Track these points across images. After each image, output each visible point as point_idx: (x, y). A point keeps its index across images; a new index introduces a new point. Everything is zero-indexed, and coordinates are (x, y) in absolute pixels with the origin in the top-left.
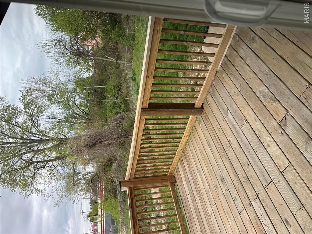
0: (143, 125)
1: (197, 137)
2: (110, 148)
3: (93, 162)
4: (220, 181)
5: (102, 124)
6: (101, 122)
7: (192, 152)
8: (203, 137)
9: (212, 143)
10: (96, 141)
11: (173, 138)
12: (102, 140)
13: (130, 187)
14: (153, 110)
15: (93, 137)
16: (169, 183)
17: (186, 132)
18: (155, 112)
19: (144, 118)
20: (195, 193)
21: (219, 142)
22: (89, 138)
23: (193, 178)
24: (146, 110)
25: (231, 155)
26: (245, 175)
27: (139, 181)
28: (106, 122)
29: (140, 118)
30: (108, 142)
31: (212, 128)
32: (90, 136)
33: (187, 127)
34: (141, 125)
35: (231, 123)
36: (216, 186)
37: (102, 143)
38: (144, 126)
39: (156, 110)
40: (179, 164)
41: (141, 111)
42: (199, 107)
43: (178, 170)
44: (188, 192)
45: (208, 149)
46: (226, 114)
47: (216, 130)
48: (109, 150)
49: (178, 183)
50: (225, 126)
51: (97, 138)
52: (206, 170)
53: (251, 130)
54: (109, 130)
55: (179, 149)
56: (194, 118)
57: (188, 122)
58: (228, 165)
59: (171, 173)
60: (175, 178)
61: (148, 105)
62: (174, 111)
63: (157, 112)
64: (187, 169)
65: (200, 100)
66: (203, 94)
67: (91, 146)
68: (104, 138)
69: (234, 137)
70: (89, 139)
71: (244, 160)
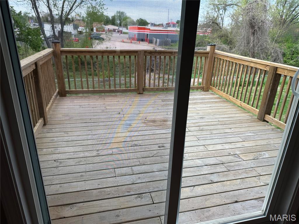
0: (261, 68)
1: (238, 112)
2: (244, 43)
3: (234, 25)
4: (201, 116)
5: (274, 36)
6: (277, 35)
7: (225, 106)
8: (237, 115)
9: (231, 119)
10: (256, 28)
11: (242, 93)
12: (256, 35)
13: (209, 53)
14: (273, 77)
15: (261, 25)
16: (204, 85)
17: (244, 105)
18: (270, 79)
19: (267, 69)
20: (195, 101)
21: (231, 123)
22: (262, 21)
23: (205, 102)
24: (274, 71)
25: (219, 127)
26: (204, 129)
27: (212, 62)
28: (276, 42)
29: (268, 65)
30: (251, 42)
31: (243, 122)
32: (264, 22)
33: (249, 106)
34: (262, 65)
35: (245, 133)
36: (198, 113)
37: (252, 35)
38: (259, 69)
39: (272, 80)
40: (217, 96)
41: (274, 67)
42: (265, 118)
43: (212, 94)
44: (195, 97)
45: (226, 116)
46: (253, 133)
47: (241, 124)
48: (242, 43)
49: (203, 93)
50: (243, 130)
51: (259, 30)
52: (211, 111)
53: (236, 141)
54: (265, 44)
55: (231, 97)
56: (255, 113)
57: (254, 107)
58: (212, 123)
59: (211, 89)
60: (207, 91)
61: (279, 73)
62: (267, 95)
63: (270, 81)
64: (212, 100)
65: (271, 120)
66: (277, 123)
67: (251, 24)
68: (257, 37)
69: (233, 132)
70: (260, 21)
71: (214, 132)
